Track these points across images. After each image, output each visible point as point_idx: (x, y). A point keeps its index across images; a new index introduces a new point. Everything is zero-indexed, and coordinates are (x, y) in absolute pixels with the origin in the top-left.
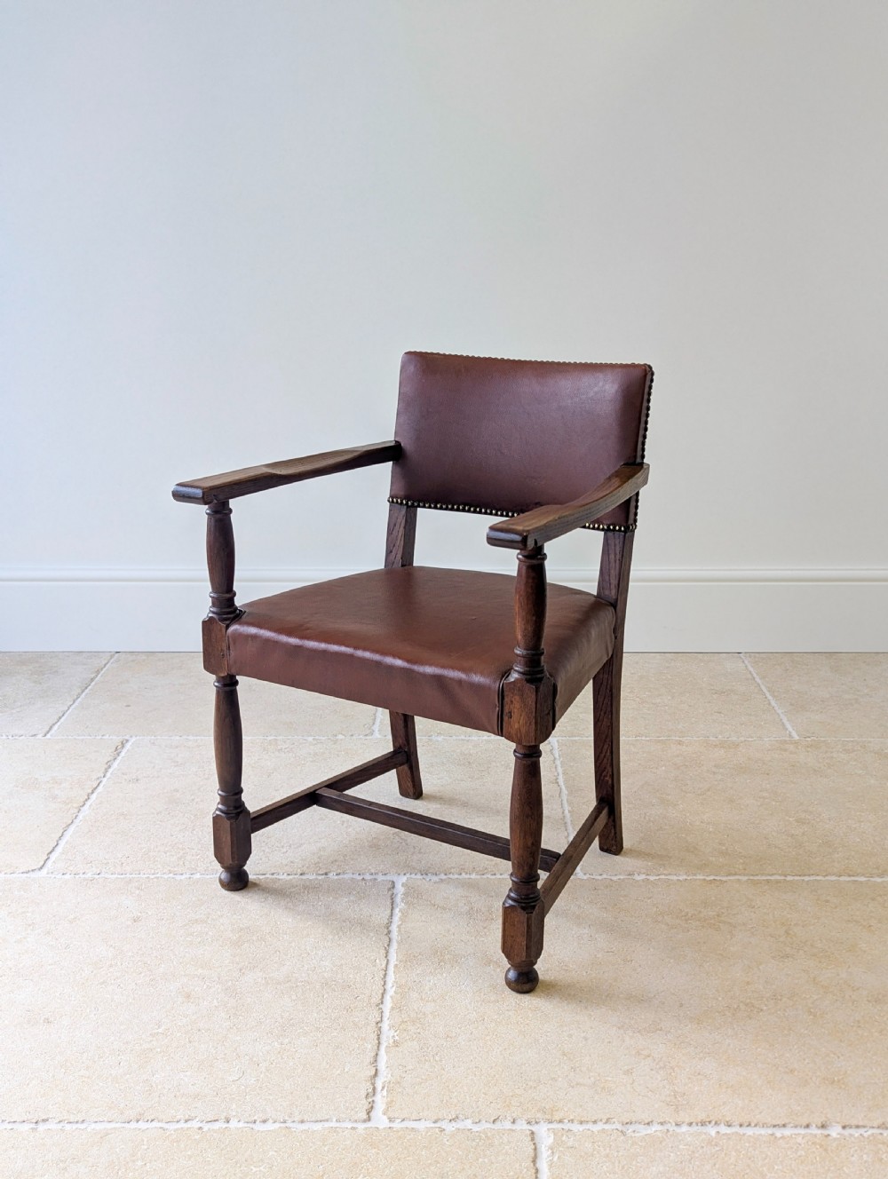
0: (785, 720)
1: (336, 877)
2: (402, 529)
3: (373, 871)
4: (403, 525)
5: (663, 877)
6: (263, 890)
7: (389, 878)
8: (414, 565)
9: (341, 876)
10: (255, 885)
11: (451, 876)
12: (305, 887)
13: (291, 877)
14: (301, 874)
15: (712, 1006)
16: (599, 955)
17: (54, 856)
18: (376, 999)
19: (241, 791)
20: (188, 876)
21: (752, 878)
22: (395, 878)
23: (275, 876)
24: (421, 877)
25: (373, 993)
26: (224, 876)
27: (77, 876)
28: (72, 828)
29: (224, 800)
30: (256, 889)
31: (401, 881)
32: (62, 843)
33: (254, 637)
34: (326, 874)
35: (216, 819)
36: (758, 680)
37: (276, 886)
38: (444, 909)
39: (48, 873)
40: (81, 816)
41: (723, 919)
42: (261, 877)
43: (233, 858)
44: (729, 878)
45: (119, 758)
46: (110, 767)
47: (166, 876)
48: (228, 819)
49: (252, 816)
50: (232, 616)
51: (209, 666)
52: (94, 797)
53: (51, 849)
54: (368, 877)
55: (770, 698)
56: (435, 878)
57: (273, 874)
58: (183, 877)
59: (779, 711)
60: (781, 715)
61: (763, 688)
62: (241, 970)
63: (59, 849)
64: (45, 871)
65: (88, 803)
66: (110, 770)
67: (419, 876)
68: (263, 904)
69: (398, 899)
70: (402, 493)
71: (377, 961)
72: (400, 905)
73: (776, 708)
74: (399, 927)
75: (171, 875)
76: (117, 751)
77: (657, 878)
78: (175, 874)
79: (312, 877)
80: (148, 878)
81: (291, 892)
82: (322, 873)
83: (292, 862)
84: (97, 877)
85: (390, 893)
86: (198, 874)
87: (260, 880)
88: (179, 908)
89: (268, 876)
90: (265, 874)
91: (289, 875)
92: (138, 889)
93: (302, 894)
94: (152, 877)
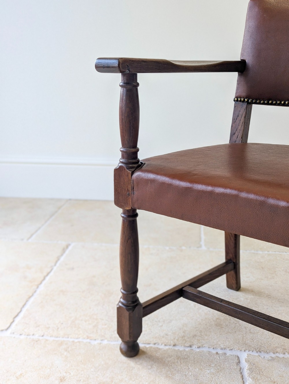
1: (198, 350)
2: (243, 118)
3: (222, 347)
4: (244, 116)
6: (149, 358)
7: (234, 353)
9: (201, 349)
10: (144, 353)
11: (278, 355)
12: (178, 358)
13: (167, 347)
14: (174, 346)
17: (17, 320)
19: (136, 291)
20: (99, 341)
22: (238, 353)
23: (156, 346)
24: (257, 354)
26: (123, 346)
27: (29, 337)
28: (32, 299)
29: (125, 297)
30: (144, 356)
31: (244, 356)
32: (24, 310)
33: (153, 181)
34: (191, 346)
35: (119, 309)
37: (158, 354)
39: (11, 333)
40: (38, 291)
42: (148, 346)
43: (130, 337)
45: (64, 255)
47: (85, 341)
48: (128, 310)
49: (144, 306)
50: (136, 165)
51: (118, 202)
52: (47, 278)
53: (16, 314)
54: (220, 352)
56: (267, 356)
57: (155, 344)
58: (96, 343)
63: (21, 315)
64: (10, 331)
65: (44, 283)
66: (59, 262)
67: (255, 353)
68: (150, 371)
69: (246, 373)
70: (244, 94)
75: (88, 340)
76: (64, 251)
78: (91, 340)
79: (181, 349)
80: (73, 342)
81: (169, 361)
82: (188, 345)
83: (167, 335)
84: (41, 338)
85: (238, 367)
86: (106, 340)
87: (147, 348)
88: (92, 370)
89: (151, 345)
90: (149, 344)
91: (165, 345)
92: (66, 351)
93: (176, 364)
94: (76, 341)
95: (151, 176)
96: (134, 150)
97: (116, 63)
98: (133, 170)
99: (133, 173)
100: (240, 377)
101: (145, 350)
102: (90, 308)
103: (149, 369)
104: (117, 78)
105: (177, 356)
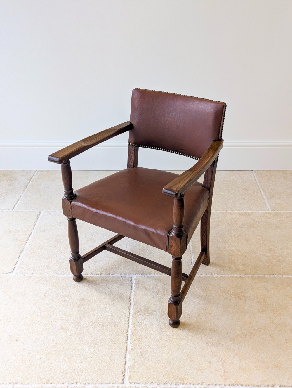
0: (267, 203)
1: (112, 276)
3: (125, 273)
4: (133, 153)
5: (223, 275)
6: (88, 281)
7: (130, 276)
8: (138, 167)
9: (114, 275)
10: (85, 279)
11: (151, 275)
12: (102, 280)
13: (97, 275)
14: (101, 274)
15: (238, 333)
16: (201, 311)
17: (17, 266)
18: (125, 331)
19: (79, 252)
21: (253, 276)
22: (132, 276)
23: (91, 275)
24: (141, 275)
25: (125, 328)
26: (75, 277)
27: (25, 275)
28: (23, 253)
29: (73, 255)
30: (85, 281)
31: (134, 277)
32: (20, 260)
34: (109, 274)
35: (70, 261)
36: (258, 183)
37: (92, 279)
38: (149, 290)
39: (15, 274)
40: (26, 247)
41: (242, 294)
42: (87, 275)
43: (77, 273)
44: (246, 276)
45: (38, 220)
46: (35, 224)
47: (55, 275)
48: (75, 261)
49: (83, 258)
51: (65, 214)
52: (30, 238)
53: (16, 263)
54: (123, 276)
55: (262, 192)
56: (146, 276)
57: (91, 274)
59: (265, 198)
60: (265, 200)
61: (260, 187)
62: (81, 317)
63: (19, 263)
64: (14, 272)
65: (28, 241)
66: (35, 226)
67: (140, 275)
68: (88, 288)
69: (133, 285)
70: (133, 142)
71: (126, 313)
72: (134, 288)
73: (264, 197)
74: (133, 298)
75: (57, 275)
76: (38, 217)
77: (221, 276)
78: (58, 274)
79: (104, 276)
80: (49, 276)
81: (97, 283)
82: (108, 274)
83: (98, 269)
84: (32, 275)
85: (131, 282)
86: (66, 274)
87: (87, 277)
88: (60, 289)
89: (89, 275)
90: (88, 274)
91: (96, 274)
92: (46, 281)
93: (101, 283)
94: (50, 275)
95: (80, 204)
96: (71, 191)
97: (57, 159)
98: (71, 201)
99: (71, 202)
100: (130, 287)
101: (86, 278)
102: (57, 257)
103: (87, 287)
104: (59, 167)
105: (101, 280)
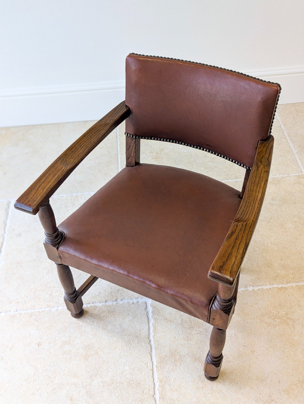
0: (298, 159)
1: (121, 303)
2: (134, 149)
5: (260, 287)
6: (91, 316)
7: (144, 300)
8: (141, 162)
9: (123, 301)
10: (87, 312)
13: (101, 304)
14: (106, 302)
15: (292, 381)
16: (241, 349)
18: (151, 393)
20: (56, 308)
21: (297, 284)
22: (146, 300)
23: (94, 304)
25: (150, 388)
27: (7, 314)
30: (87, 315)
34: (116, 300)
36: (282, 127)
37: (96, 312)
38: (171, 321)
41: (289, 316)
42: (89, 306)
44: (289, 285)
46: (6, 225)
47: (46, 310)
51: (51, 258)
54: (135, 301)
55: (289, 141)
57: (93, 303)
58: (54, 310)
59: (294, 152)
60: (296, 155)
61: (285, 133)
62: (91, 377)
69: (150, 315)
71: (148, 363)
72: (152, 321)
73: (293, 149)
74: (153, 337)
75: (49, 309)
77: (258, 288)
78: (50, 308)
79: (110, 304)
80: (39, 311)
81: (103, 316)
82: (114, 300)
83: (100, 293)
84: (16, 313)
85: (146, 312)
86: (60, 306)
87: (88, 308)
88: (56, 333)
89: (91, 305)
90: (89, 304)
91: (100, 303)
92: (36, 321)
93: (108, 317)
94: (41, 310)
100: (146, 320)
101: (87, 310)
102: (43, 277)
103: (92, 325)
105: (108, 311)
